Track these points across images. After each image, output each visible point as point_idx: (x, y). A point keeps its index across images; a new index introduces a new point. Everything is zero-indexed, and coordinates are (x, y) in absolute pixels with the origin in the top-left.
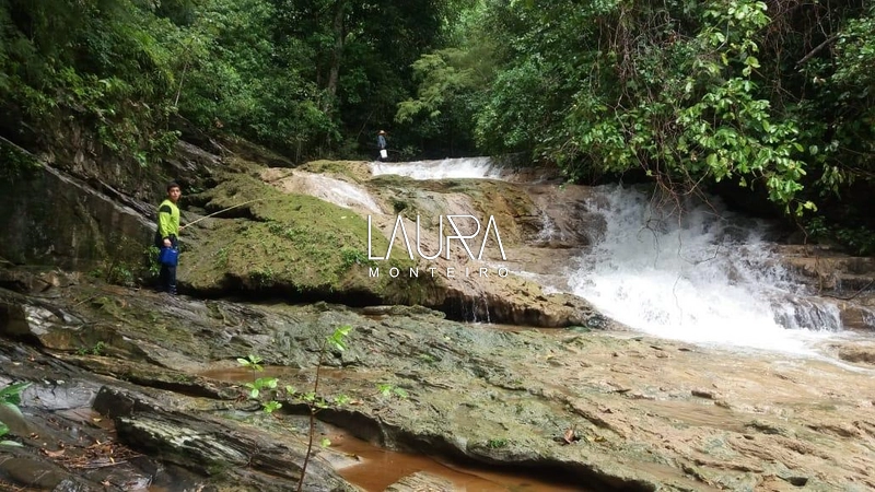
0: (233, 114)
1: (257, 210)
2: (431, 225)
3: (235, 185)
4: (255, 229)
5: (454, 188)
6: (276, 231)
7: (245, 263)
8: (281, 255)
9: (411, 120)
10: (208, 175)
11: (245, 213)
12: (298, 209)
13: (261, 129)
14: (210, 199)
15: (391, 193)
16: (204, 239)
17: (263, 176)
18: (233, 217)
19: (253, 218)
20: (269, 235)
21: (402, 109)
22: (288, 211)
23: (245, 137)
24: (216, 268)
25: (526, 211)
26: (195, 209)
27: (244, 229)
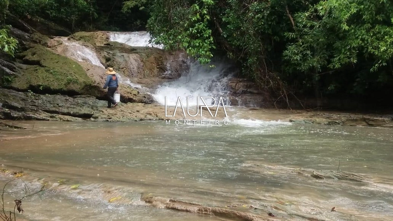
0: (36, 5)
1: (42, 62)
2: (119, 68)
3: (35, 51)
4: (41, 70)
5: (135, 51)
6: (47, 71)
7: (36, 81)
8: (48, 79)
9: (130, 11)
10: (24, 45)
11: (38, 63)
12: (57, 63)
13: (51, 13)
14: (24, 56)
15: (105, 54)
16: (23, 73)
17: (49, 44)
18: (33, 65)
19: (41, 65)
20: (45, 72)
21: (125, 5)
22: (53, 63)
23: (43, 17)
24: (27, 83)
25: (162, 63)
26: (19, 60)
27: (37, 70)
